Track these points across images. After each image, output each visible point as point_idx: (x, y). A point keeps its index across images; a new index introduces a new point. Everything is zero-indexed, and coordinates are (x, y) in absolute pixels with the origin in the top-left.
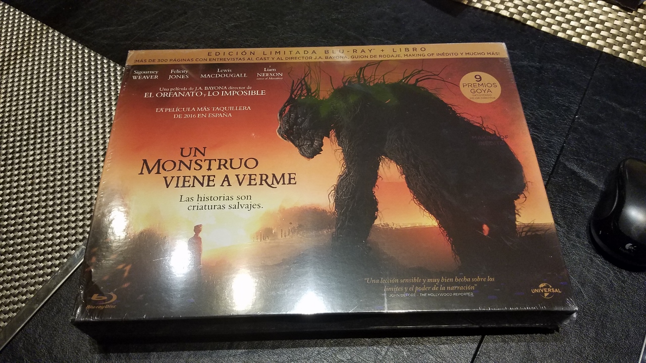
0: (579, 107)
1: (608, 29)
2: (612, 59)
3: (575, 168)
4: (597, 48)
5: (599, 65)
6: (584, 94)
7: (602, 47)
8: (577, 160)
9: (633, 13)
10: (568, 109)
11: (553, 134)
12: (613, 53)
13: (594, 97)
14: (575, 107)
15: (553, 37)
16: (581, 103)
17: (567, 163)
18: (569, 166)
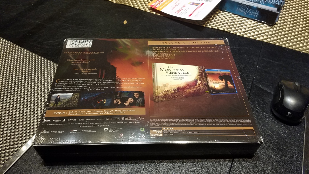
0: (258, 63)
1: (264, 33)
2: (268, 44)
3: (260, 86)
4: (261, 40)
5: (263, 46)
6: (259, 58)
7: (263, 40)
8: (261, 83)
9: (273, 27)
10: (253, 64)
11: (249, 74)
12: (268, 42)
13: (263, 59)
14: (256, 63)
15: (242, 37)
16: (258, 61)
17: (257, 85)
18: (258, 86)
